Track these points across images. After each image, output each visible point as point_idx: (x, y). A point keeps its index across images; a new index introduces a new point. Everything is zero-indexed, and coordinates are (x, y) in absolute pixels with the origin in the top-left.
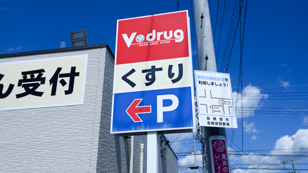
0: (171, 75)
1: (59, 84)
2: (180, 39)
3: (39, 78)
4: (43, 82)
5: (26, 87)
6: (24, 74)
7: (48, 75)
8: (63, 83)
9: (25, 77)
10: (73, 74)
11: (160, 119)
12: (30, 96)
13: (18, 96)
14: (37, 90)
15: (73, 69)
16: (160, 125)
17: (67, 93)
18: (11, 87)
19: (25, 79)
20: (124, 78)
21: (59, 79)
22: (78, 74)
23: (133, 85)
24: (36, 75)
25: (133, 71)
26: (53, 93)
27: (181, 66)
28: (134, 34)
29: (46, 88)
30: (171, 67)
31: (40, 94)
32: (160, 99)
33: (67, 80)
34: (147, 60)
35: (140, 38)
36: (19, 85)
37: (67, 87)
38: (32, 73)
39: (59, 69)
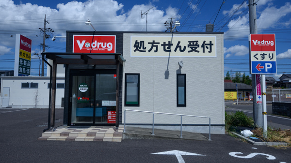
0: (270, 57)
1: (205, 48)
2: (272, 45)
3: (196, 44)
4: (199, 47)
5: (192, 48)
6: (190, 42)
7: (200, 44)
8: (207, 48)
9: (190, 44)
10: (211, 44)
11: (266, 71)
12: (194, 52)
13: (189, 52)
14: (196, 50)
15: (211, 42)
16: (267, 72)
17: (209, 52)
18: (185, 47)
19: (190, 45)
20: (254, 56)
21: (205, 46)
22: (213, 44)
23: (257, 59)
24: (195, 43)
25: (257, 54)
26: (204, 52)
27: (273, 54)
28: (257, 41)
29: (200, 49)
30: (269, 54)
31: (198, 52)
32: (266, 64)
33: (209, 46)
34: (261, 51)
35: (259, 42)
36: (188, 47)
37: (209, 50)
38: (193, 42)
39: (205, 42)
